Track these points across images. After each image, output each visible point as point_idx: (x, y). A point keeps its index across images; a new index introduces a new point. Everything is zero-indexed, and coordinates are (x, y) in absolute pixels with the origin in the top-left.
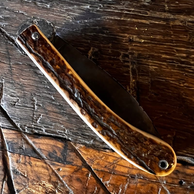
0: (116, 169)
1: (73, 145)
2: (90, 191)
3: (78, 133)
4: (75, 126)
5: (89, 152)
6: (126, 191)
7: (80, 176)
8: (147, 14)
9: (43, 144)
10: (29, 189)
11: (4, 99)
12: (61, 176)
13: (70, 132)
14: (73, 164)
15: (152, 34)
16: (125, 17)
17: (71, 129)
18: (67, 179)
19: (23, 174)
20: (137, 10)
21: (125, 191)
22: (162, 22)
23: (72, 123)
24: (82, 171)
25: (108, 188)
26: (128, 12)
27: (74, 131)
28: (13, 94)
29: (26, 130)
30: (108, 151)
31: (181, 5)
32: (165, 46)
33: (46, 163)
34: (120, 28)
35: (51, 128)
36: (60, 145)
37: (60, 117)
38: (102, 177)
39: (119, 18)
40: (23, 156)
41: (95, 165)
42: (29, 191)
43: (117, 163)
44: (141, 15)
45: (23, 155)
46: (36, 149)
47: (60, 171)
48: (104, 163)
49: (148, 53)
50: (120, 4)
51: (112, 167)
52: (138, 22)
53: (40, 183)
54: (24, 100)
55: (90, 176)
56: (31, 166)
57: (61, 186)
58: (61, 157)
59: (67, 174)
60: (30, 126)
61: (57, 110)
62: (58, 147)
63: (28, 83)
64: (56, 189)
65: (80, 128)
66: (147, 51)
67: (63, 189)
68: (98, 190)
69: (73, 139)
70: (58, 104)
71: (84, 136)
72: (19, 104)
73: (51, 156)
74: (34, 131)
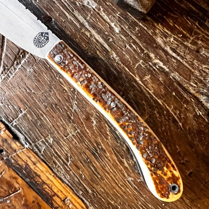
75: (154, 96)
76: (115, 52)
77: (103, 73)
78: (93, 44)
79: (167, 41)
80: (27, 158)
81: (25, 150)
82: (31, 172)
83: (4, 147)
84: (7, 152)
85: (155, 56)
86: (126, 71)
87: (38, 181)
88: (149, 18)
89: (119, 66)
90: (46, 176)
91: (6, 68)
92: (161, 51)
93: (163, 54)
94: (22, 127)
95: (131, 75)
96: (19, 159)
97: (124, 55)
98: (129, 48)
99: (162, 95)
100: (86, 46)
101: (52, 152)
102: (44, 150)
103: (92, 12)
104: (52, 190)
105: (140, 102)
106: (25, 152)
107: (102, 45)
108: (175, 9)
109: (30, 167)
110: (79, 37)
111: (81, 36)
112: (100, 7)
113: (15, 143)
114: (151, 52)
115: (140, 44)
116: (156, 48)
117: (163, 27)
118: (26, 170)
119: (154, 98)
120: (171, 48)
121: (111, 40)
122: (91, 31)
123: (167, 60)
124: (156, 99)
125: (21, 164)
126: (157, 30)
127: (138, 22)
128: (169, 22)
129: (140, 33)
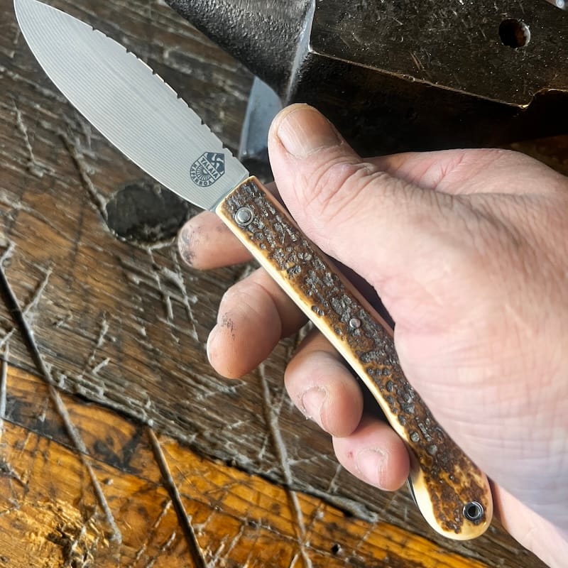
0: (225, 502)
1: (154, 435)
2: (159, 539)
3: (171, 414)
4: (169, 397)
5: (181, 455)
6: (233, 550)
7: (149, 503)
9: (90, 419)
10: (19, 513)
12: (106, 496)
13: (157, 407)
14: (141, 475)
17: (159, 402)
18: (117, 505)
19: (19, 478)
21: (230, 550)
23: (165, 391)
24: (156, 493)
25: (198, 538)
27: (165, 408)
28: (61, 301)
29: (62, 381)
30: (218, 462)
33: (81, 461)
35: (119, 392)
36: (126, 428)
37: (145, 374)
38: (193, 513)
40: (33, 435)
41: (187, 485)
42: (18, 519)
43: (233, 491)
45: (34, 433)
46: (69, 428)
47: (108, 485)
48: (205, 485)
51: (219, 495)
53: (52, 505)
54: (82, 321)
55: (168, 507)
56: (46, 461)
57: (100, 518)
58: (121, 455)
59: (121, 494)
60: (73, 376)
61: (144, 358)
62: (121, 432)
63: (102, 290)
64: (84, 523)
65: (178, 404)
67: (101, 526)
68: (175, 540)
69: (158, 423)
70: (150, 346)
71: (181, 422)
72: (66, 325)
73: (98, 448)
74: (79, 389)
80: (385, 540)
81: (375, 529)
82: (404, 564)
83: (337, 540)
84: (347, 547)
90: (432, 558)
91: (276, 389)
96: (372, 550)
102: (409, 511)
106: (378, 532)
109: (398, 556)
113: (353, 523)
118: (393, 563)
125: (379, 558)
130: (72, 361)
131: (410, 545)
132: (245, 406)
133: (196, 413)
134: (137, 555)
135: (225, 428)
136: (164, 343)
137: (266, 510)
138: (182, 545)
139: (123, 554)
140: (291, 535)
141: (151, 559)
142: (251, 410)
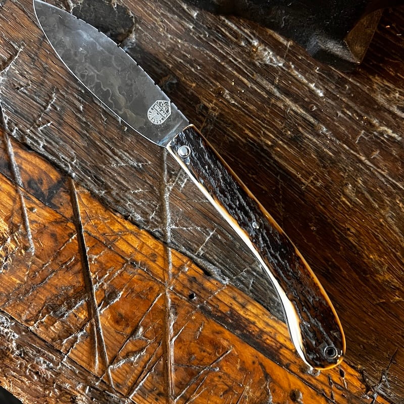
0: (117, 244)
1: (74, 184)
2: (62, 259)
3: (90, 172)
4: (91, 159)
5: (92, 204)
7: (60, 232)
8: (253, 75)
9: (29, 163)
11: (6, 73)
12: (30, 220)
13: (80, 164)
14: (58, 211)
15: (247, 99)
16: (227, 63)
17: (82, 161)
18: (36, 227)
20: (244, 64)
21: (113, 279)
22: (263, 93)
23: (88, 155)
24: (66, 226)
25: (90, 264)
26: (233, 61)
27: (86, 167)
28: (25, 73)
29: (15, 131)
30: (118, 215)
31: (292, 87)
32: (254, 122)
33: (17, 191)
34: (215, 72)
35: (54, 147)
36: (54, 175)
37: (76, 138)
38: (91, 246)
39: (220, 61)
41: (91, 225)
43: (124, 237)
44: (246, 72)
46: (13, 165)
47: (33, 212)
48: (105, 228)
49: (232, 119)
50: (228, 46)
51: (113, 237)
52: (239, 78)
54: (37, 91)
55: (73, 238)
57: (22, 234)
58: (46, 193)
59: (41, 220)
60: (23, 129)
61: (78, 127)
62: (50, 176)
63: (57, 71)
64: (10, 235)
65: (96, 166)
66: (232, 116)
67: (22, 240)
68: (74, 262)
69: (79, 176)
70: (84, 120)
71: (96, 180)
72: (25, 91)
73: (31, 184)
74: (26, 139)
75: (390, 178)
76: (324, 124)
77: (314, 157)
78: (290, 117)
79: (391, 98)
80: (231, 299)
81: (225, 289)
82: (241, 319)
83: (194, 290)
84: (200, 297)
85: (380, 122)
86: (345, 149)
87: (253, 331)
88: (360, 70)
89: (334, 143)
90: (264, 321)
91: (173, 173)
92: (386, 114)
93: (389, 117)
94: (214, 255)
95: (353, 154)
96: (219, 303)
97: (338, 127)
98: (342, 115)
99: (400, 175)
100: (282, 123)
101: (265, 284)
102: (253, 282)
103: (280, 73)
104: (276, 340)
105: (373, 191)
106: (227, 292)
107: (303, 117)
108: (393, 51)
109: (238, 313)
110: (270, 112)
111: (271, 109)
112: (289, 64)
113: (209, 281)
114: (372, 116)
115: (356, 108)
116: (379, 110)
117: (382, 79)
118: (233, 317)
119: (390, 180)
120: (398, 107)
121: (315, 108)
122: (284, 100)
123: (396, 125)
124: (393, 183)
125: (223, 311)
126: (375, 85)
127: (347, 78)
128: (388, 71)
129: (352, 92)
130: (24, 118)
131: (249, 307)
132: (147, 179)
133: (109, 176)
134: (43, 267)
135: (128, 192)
136: (94, 119)
137: (146, 256)
138: (78, 267)
139: (33, 263)
140: (160, 278)
141: (53, 271)
142: (151, 184)
